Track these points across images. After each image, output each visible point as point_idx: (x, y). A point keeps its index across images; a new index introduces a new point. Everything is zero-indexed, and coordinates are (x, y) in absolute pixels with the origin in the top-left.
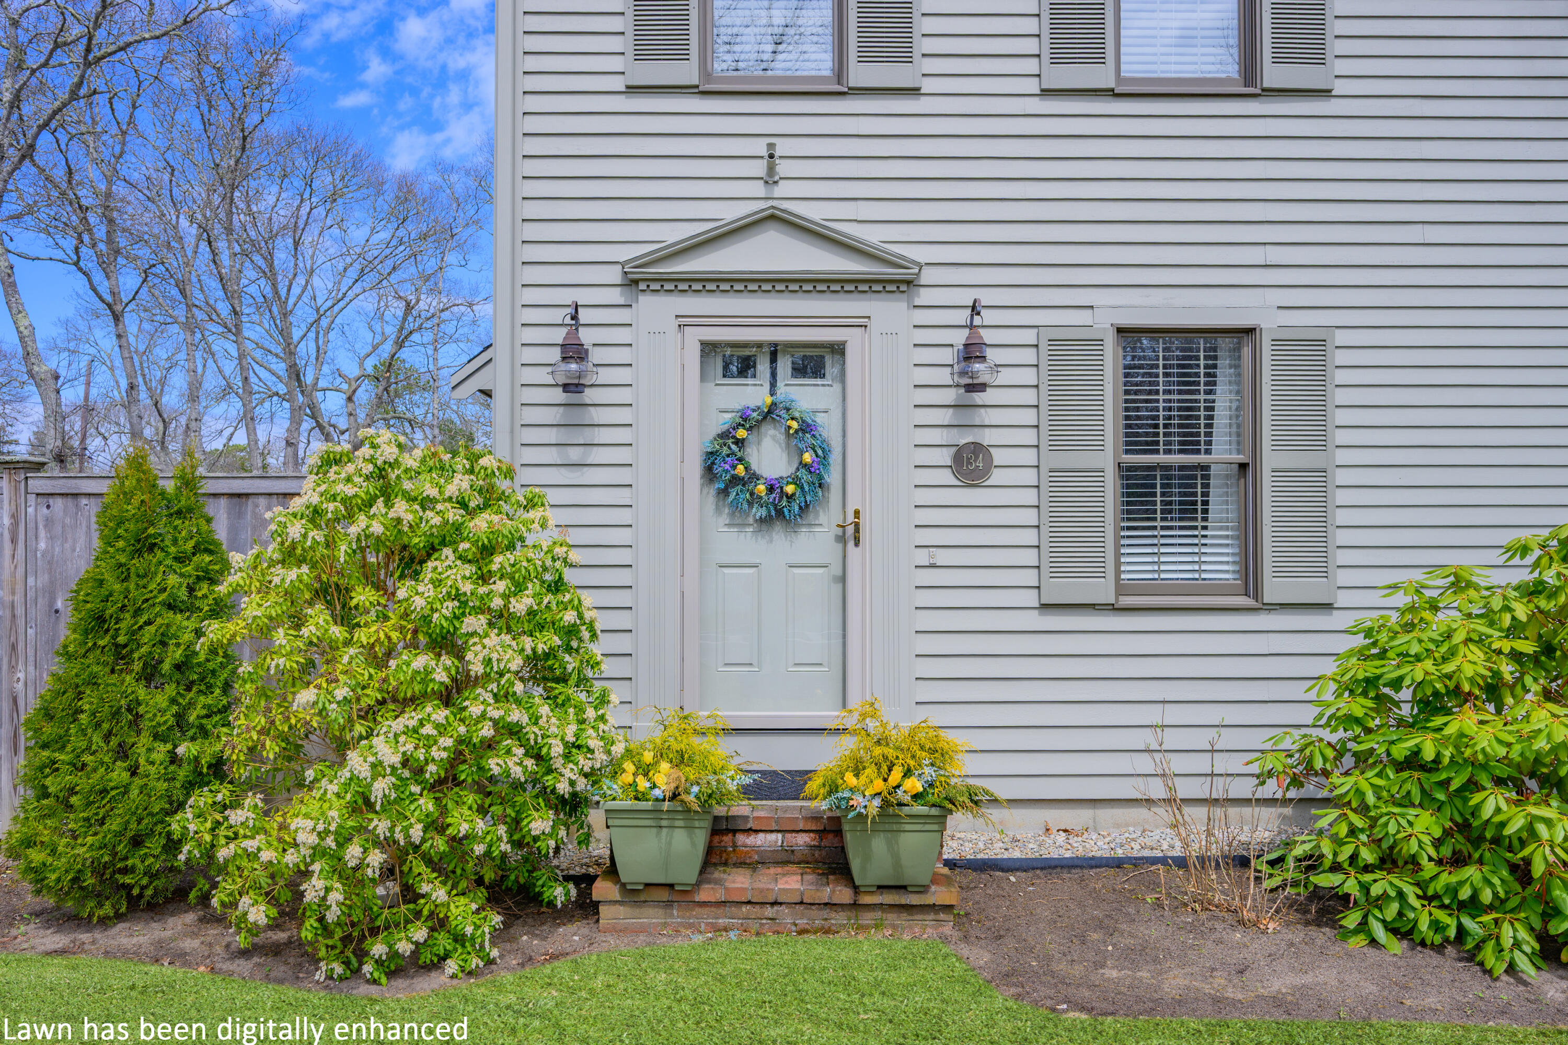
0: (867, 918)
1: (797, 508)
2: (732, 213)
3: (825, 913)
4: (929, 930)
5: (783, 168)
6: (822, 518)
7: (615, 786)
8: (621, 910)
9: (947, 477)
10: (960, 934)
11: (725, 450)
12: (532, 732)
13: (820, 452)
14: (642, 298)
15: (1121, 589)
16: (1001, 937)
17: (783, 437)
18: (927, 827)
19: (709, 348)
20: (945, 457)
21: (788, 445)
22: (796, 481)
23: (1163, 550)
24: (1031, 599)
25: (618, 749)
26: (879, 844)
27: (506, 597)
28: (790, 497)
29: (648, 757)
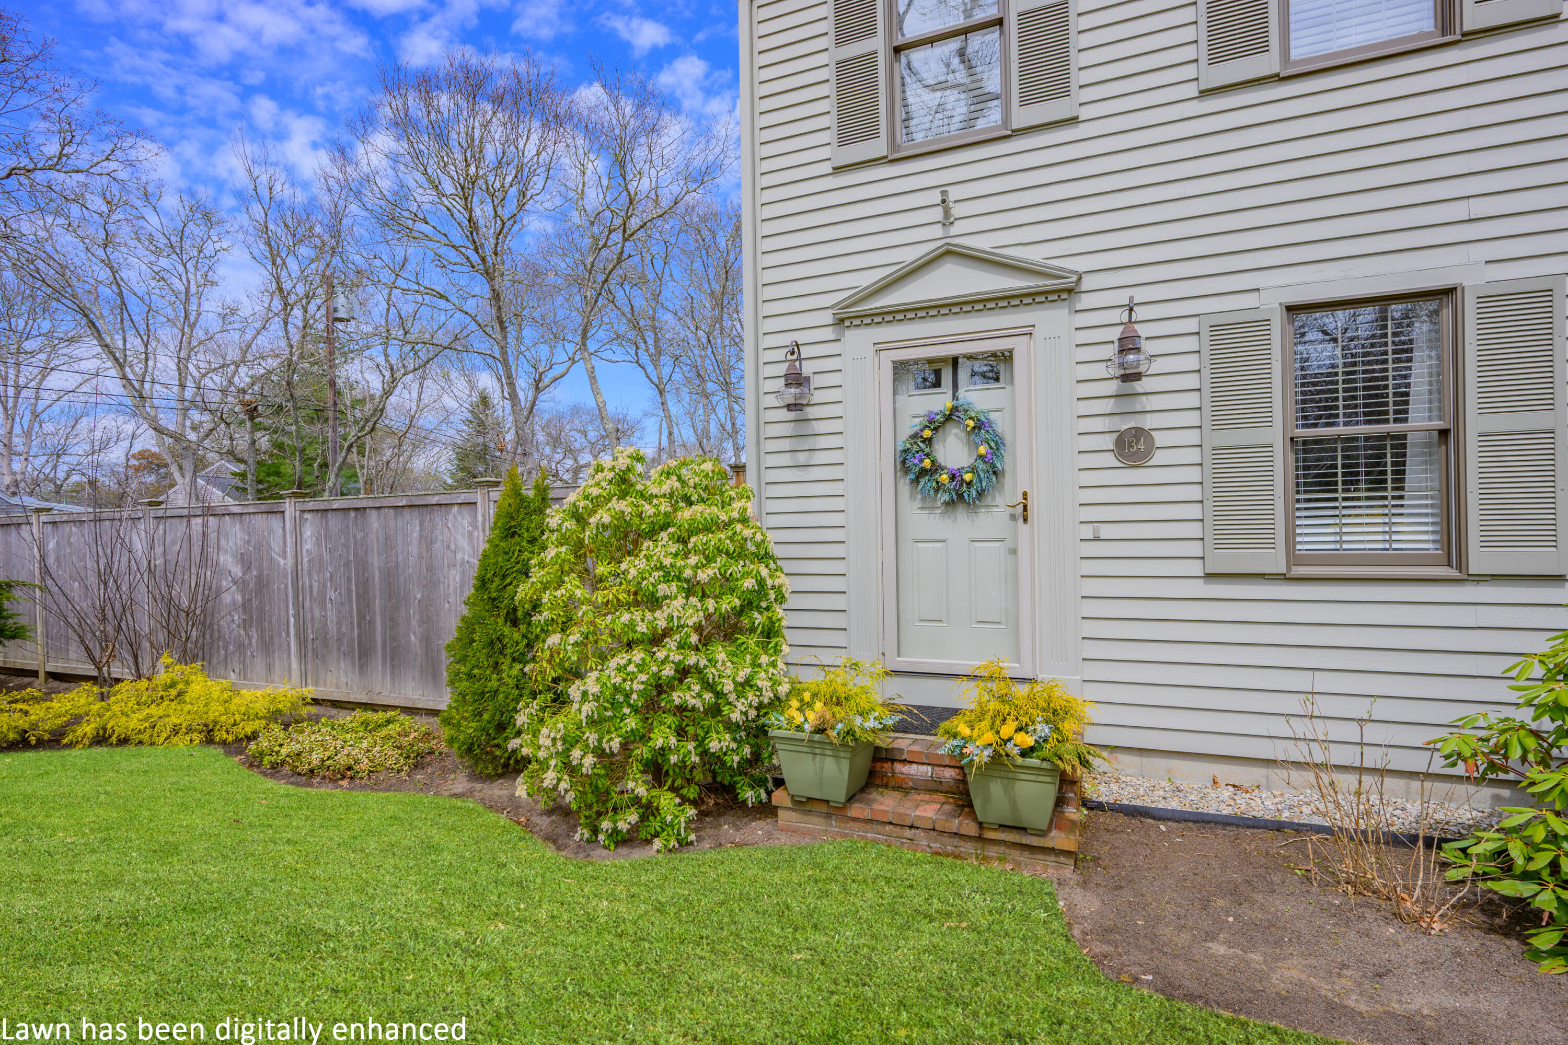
0: (993, 851)
1: (974, 493)
2: (910, 255)
3: (955, 841)
4: (1051, 871)
5: (958, 210)
6: (999, 500)
7: (782, 718)
8: (794, 816)
9: (1110, 460)
10: (1081, 879)
11: (915, 448)
12: (711, 673)
13: (993, 444)
14: (848, 333)
15: (1293, 557)
16: (1121, 887)
17: (964, 435)
18: (1041, 778)
19: (900, 368)
20: (1108, 442)
21: (969, 442)
22: (973, 470)
23: (1344, 521)
24: (1196, 568)
25: (784, 689)
26: (996, 788)
27: (696, 567)
28: (969, 484)
29: (807, 696)
